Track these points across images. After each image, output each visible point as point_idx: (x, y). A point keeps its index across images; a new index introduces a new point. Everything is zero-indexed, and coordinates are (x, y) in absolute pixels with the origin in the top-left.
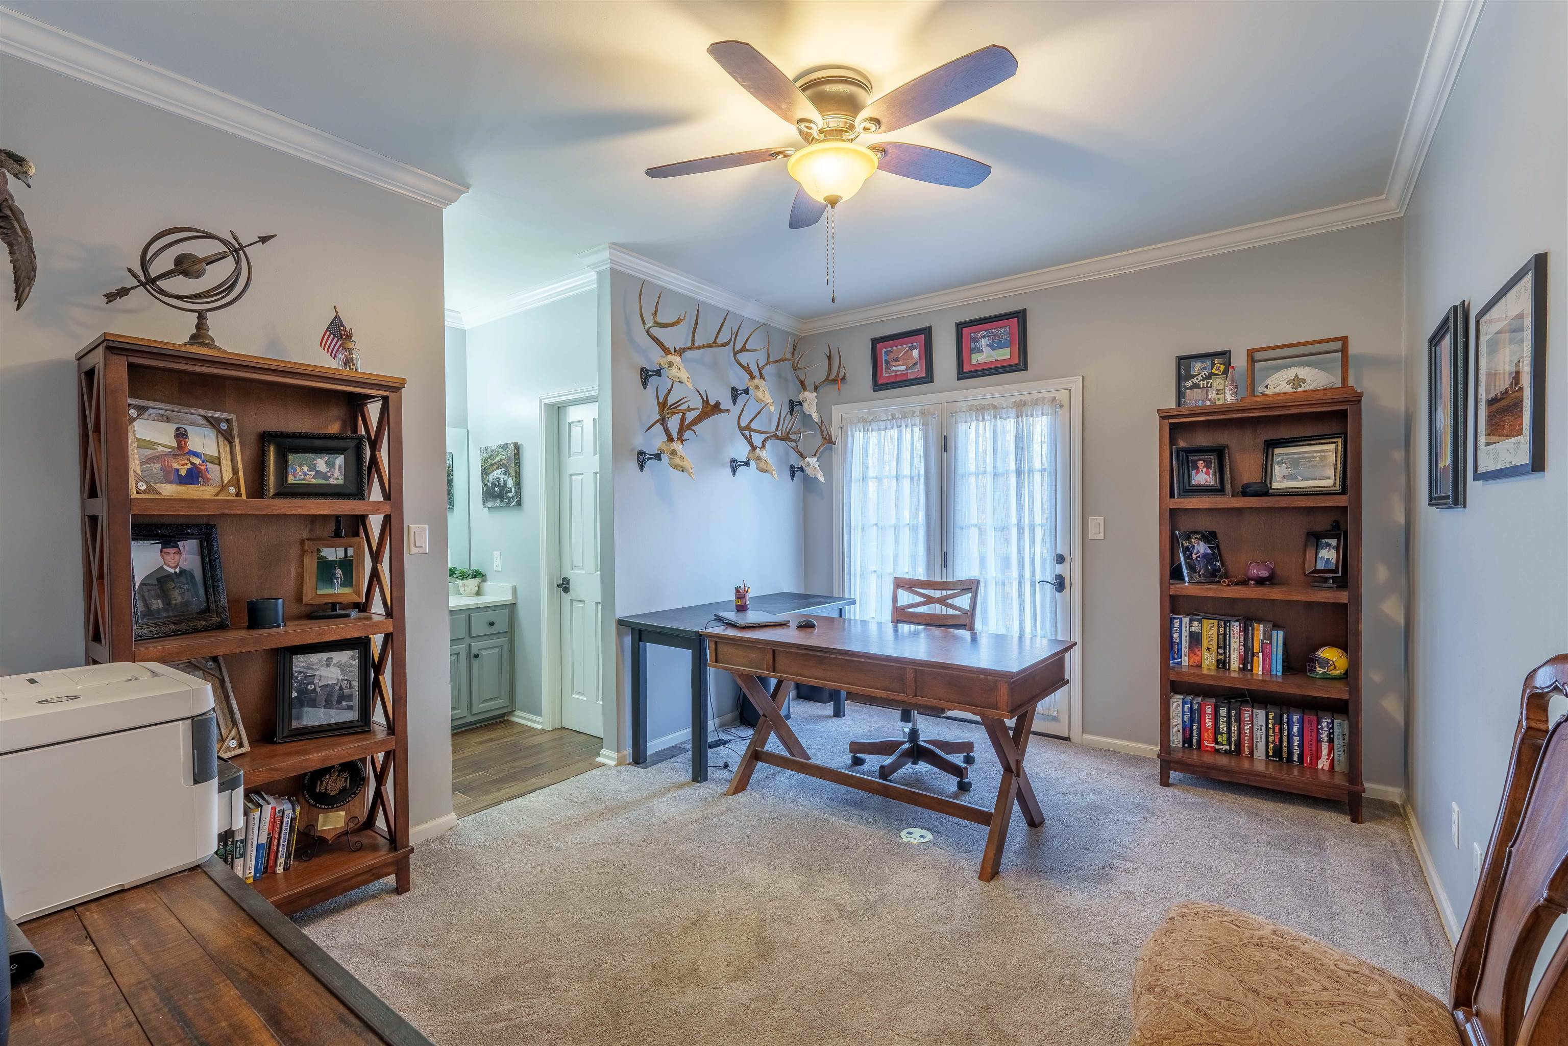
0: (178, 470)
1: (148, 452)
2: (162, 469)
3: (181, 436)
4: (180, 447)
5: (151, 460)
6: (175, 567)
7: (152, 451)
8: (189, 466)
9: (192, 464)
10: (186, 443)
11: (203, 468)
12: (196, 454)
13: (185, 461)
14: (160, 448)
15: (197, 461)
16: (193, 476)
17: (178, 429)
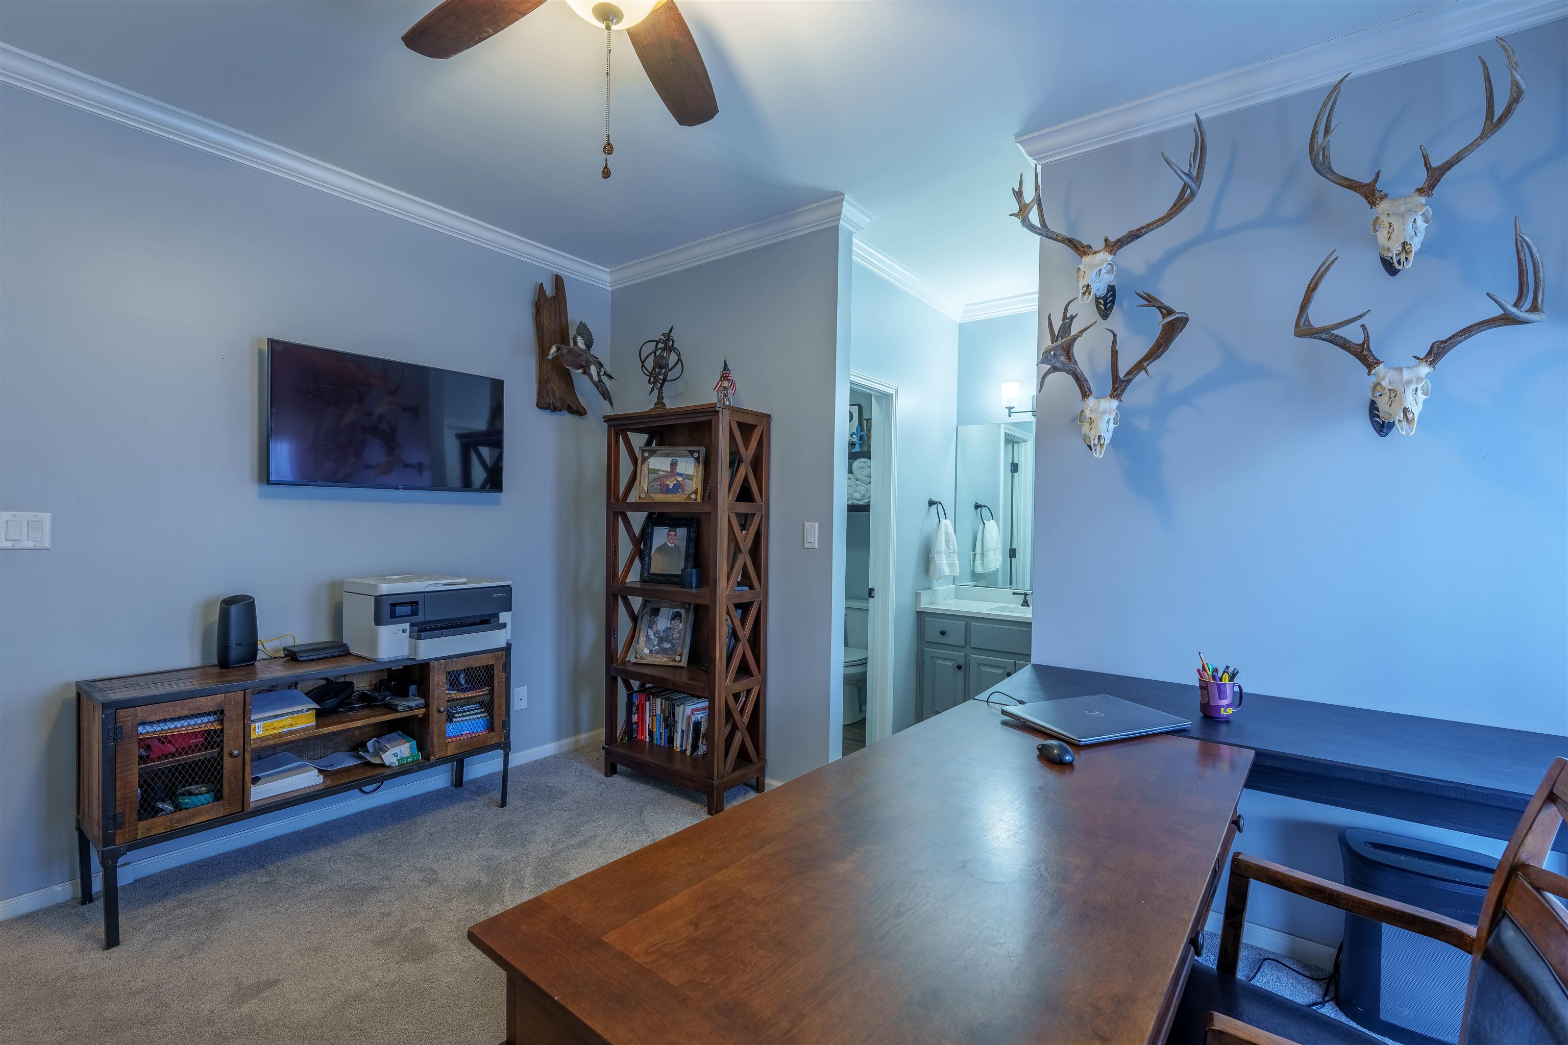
0: (668, 485)
1: (655, 476)
2: (660, 485)
3: (674, 465)
4: (672, 471)
5: (655, 480)
6: (672, 544)
7: (656, 475)
8: (675, 482)
9: (677, 481)
10: (675, 469)
11: (683, 483)
12: (681, 475)
13: (673, 479)
14: (661, 473)
15: (680, 479)
16: (678, 487)
17: (672, 461)
